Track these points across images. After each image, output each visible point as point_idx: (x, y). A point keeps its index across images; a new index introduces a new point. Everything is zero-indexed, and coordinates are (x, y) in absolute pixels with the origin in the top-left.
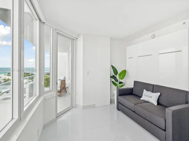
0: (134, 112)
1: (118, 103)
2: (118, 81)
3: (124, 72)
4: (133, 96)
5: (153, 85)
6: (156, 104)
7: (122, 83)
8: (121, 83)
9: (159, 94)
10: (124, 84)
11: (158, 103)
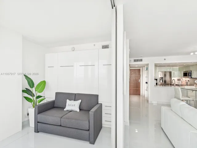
0: (61, 126)
1: (37, 122)
2: (34, 96)
3: (43, 84)
4: (55, 108)
5: (75, 94)
6: (78, 110)
7: (41, 97)
8: (39, 97)
9: (80, 101)
10: (44, 98)
11: (80, 110)
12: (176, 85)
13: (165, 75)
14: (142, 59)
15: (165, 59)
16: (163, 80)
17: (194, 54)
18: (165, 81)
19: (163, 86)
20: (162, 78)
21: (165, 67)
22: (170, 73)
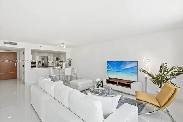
12: (50, 66)
13: (43, 60)
14: (16, 43)
15: (41, 47)
16: (41, 63)
17: (60, 46)
18: (43, 64)
19: (41, 68)
20: (41, 61)
21: (43, 53)
22: (47, 58)
